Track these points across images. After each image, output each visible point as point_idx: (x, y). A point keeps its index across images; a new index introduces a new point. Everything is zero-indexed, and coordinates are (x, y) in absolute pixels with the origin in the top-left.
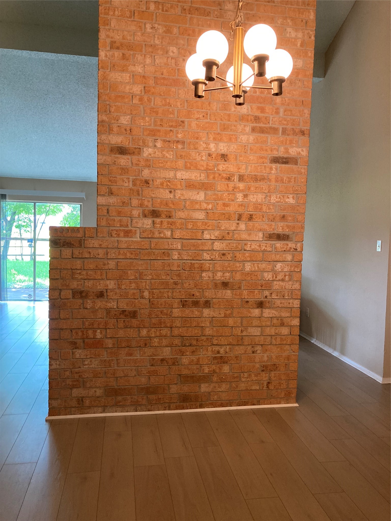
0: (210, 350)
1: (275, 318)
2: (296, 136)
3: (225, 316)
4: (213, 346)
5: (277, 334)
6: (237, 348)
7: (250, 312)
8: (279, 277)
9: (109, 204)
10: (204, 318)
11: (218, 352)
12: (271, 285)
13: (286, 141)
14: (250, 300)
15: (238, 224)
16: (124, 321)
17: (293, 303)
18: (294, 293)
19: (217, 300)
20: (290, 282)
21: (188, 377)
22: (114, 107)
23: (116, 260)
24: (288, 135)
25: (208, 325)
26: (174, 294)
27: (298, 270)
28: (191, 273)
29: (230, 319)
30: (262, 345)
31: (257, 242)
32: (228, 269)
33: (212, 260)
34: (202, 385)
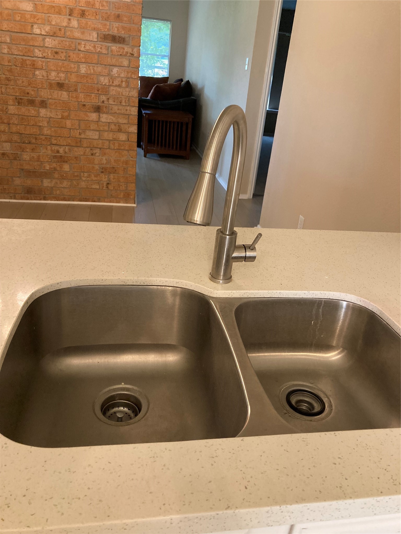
0: (50, 149)
1: (113, 124)
3: (62, 118)
4: (52, 146)
5: (115, 139)
6: (76, 149)
7: (87, 116)
8: (116, 82)
10: (41, 118)
11: (58, 152)
12: (107, 89)
14: (87, 104)
15: (70, 20)
17: (130, 110)
18: (131, 100)
19: (54, 101)
20: (127, 89)
21: (30, 172)
25: (46, 125)
26: (8, 90)
27: (136, 77)
28: (24, 69)
29: (67, 120)
30: (100, 148)
31: (92, 42)
32: (63, 69)
33: (44, 57)
34: (45, 181)
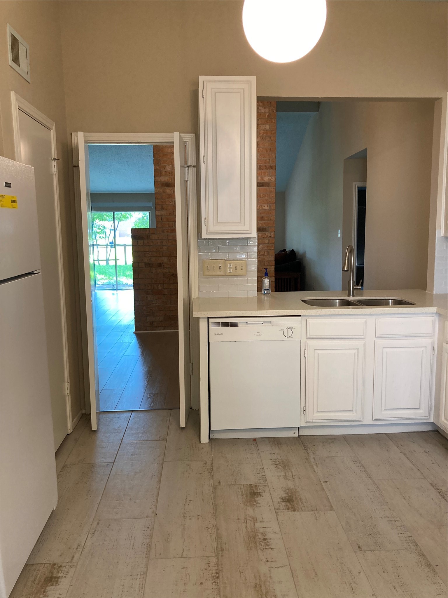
2: (268, 169)
8: (261, 253)
9: (162, 215)
13: (262, 173)
16: (173, 279)
17: (270, 268)
18: (270, 262)
20: (268, 256)
22: (162, 161)
23: (167, 246)
24: (263, 169)
27: (273, 249)
